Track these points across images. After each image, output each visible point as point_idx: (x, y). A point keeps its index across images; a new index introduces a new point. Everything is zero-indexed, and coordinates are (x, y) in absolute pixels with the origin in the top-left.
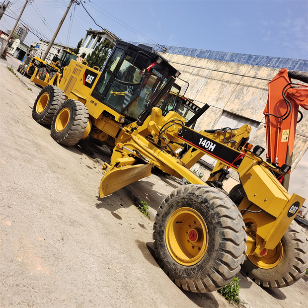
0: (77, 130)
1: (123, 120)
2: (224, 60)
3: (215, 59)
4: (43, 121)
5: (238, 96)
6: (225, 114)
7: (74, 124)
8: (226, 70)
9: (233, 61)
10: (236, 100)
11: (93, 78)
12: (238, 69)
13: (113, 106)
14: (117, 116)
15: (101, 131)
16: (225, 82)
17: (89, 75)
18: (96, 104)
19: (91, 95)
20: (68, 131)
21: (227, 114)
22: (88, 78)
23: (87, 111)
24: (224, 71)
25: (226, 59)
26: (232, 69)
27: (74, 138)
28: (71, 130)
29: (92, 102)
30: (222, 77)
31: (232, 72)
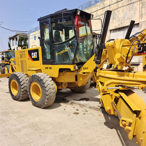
0: (51, 93)
1: (77, 68)
2: (92, 5)
3: (86, 7)
4: (22, 98)
5: (114, 18)
6: (112, 32)
7: (47, 90)
8: (97, 9)
9: (98, 2)
10: (114, 21)
11: (36, 53)
12: (104, 4)
13: (64, 62)
14: (71, 67)
15: (62, 83)
16: (100, 16)
17: (32, 53)
18: (51, 68)
19: (43, 64)
20: (45, 97)
21: (113, 31)
22: (33, 55)
23: (49, 76)
24: (96, 10)
25: (93, 4)
26: (100, 6)
27: (52, 99)
28: (47, 95)
29: (47, 68)
30: (97, 14)
31: (101, 7)
